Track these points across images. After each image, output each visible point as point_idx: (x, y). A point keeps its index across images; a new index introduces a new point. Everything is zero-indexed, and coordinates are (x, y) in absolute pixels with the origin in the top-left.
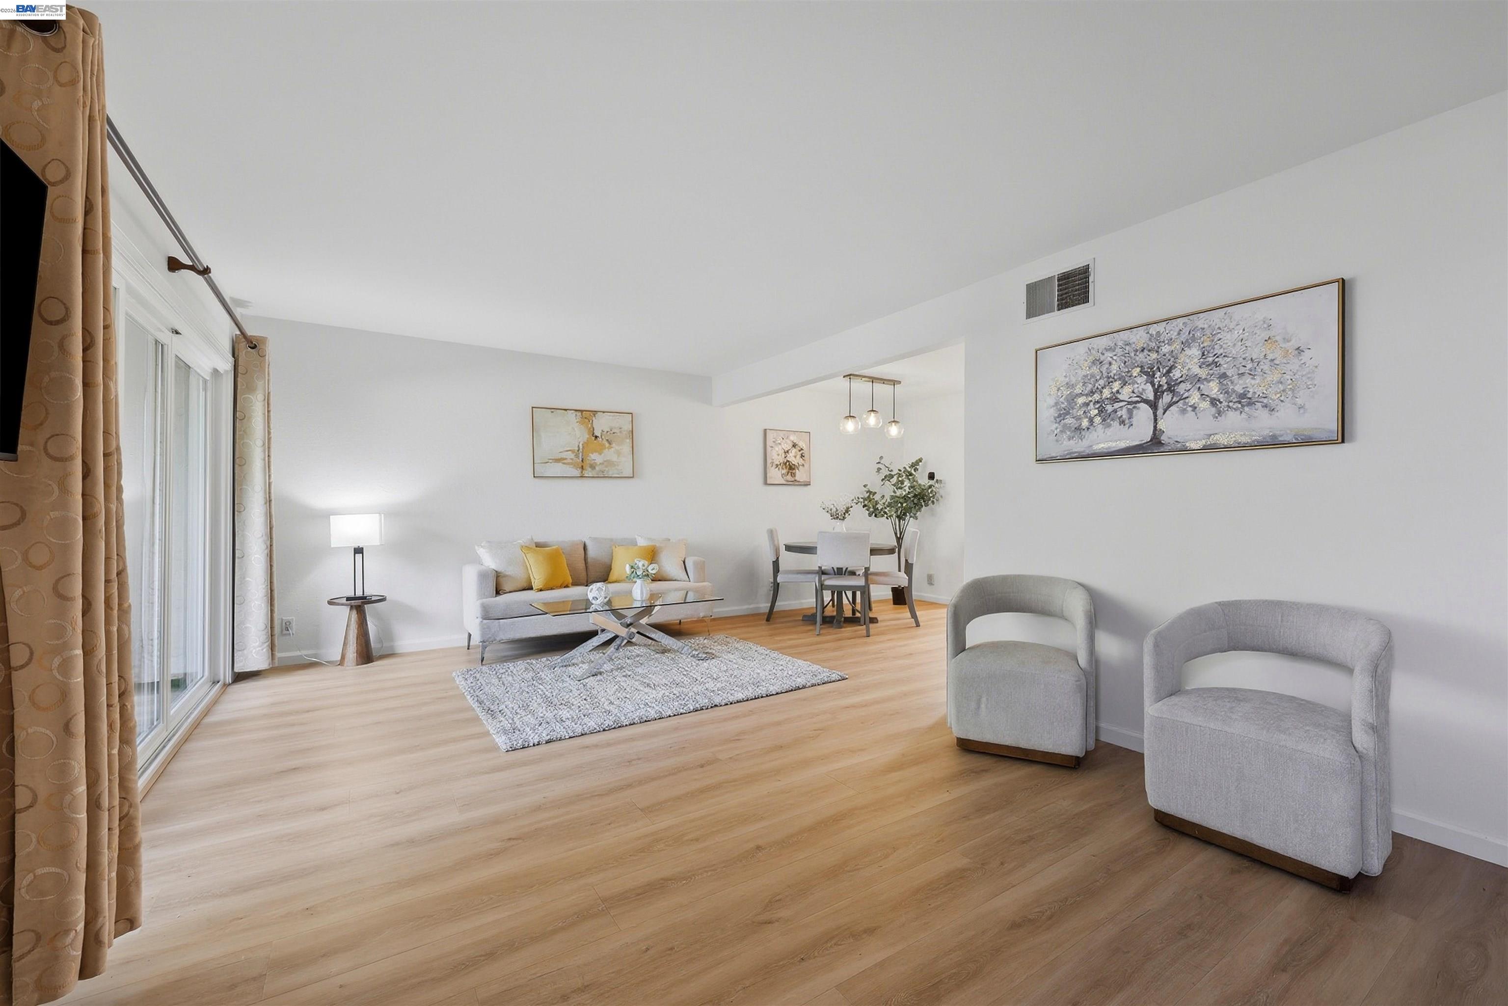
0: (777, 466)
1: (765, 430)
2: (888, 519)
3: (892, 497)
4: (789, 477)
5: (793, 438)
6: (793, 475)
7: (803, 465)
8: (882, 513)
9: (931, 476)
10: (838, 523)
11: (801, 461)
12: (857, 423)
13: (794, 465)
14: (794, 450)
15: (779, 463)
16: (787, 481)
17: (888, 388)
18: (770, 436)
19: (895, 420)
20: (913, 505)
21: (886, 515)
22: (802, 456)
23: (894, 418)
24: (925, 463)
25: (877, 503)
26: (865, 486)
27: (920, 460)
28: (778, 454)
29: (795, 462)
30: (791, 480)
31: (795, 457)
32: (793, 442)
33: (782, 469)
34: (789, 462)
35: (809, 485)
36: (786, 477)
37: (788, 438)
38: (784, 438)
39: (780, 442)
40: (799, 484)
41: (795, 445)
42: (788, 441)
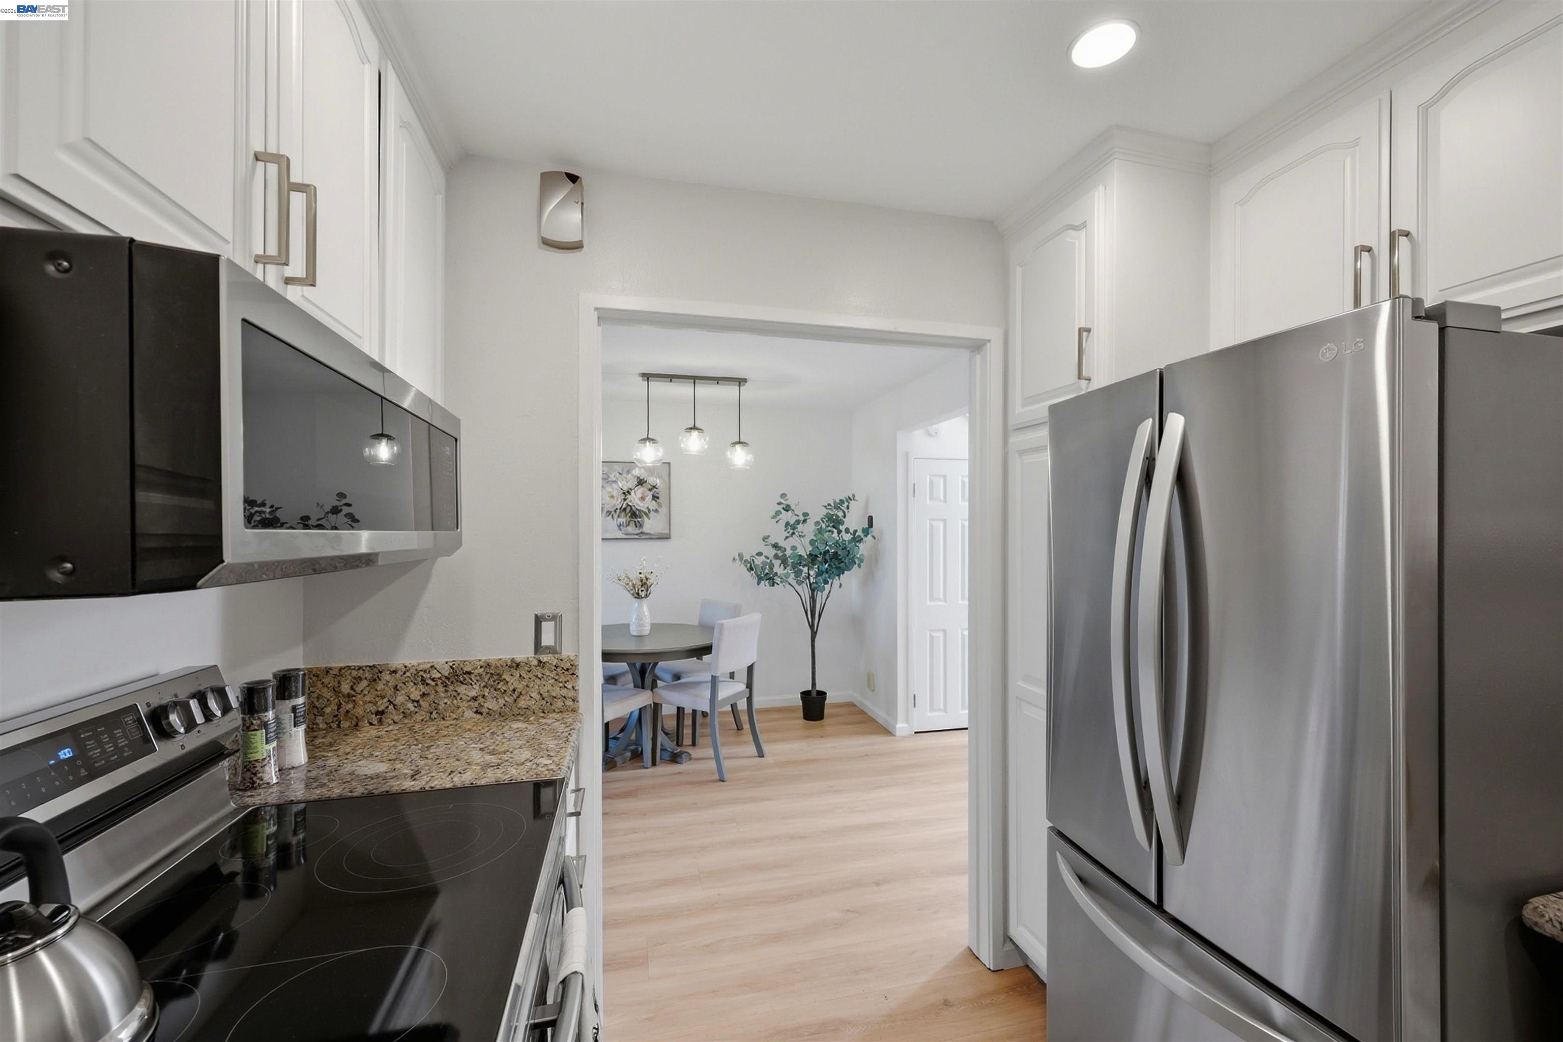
0: (609, 513)
4: (631, 529)
5: (638, 472)
6: (639, 525)
7: (656, 511)
9: (871, 521)
11: (653, 505)
13: (640, 510)
14: (640, 491)
15: (612, 510)
16: (627, 534)
17: (730, 391)
19: (741, 440)
22: (655, 498)
23: (739, 436)
27: (851, 498)
28: (612, 497)
29: (641, 506)
30: (634, 532)
31: (643, 499)
32: (638, 478)
33: (619, 517)
34: (631, 506)
35: (670, 538)
36: (625, 529)
37: (628, 472)
38: (619, 473)
39: (614, 479)
40: (650, 537)
41: (641, 482)
42: (629, 476)
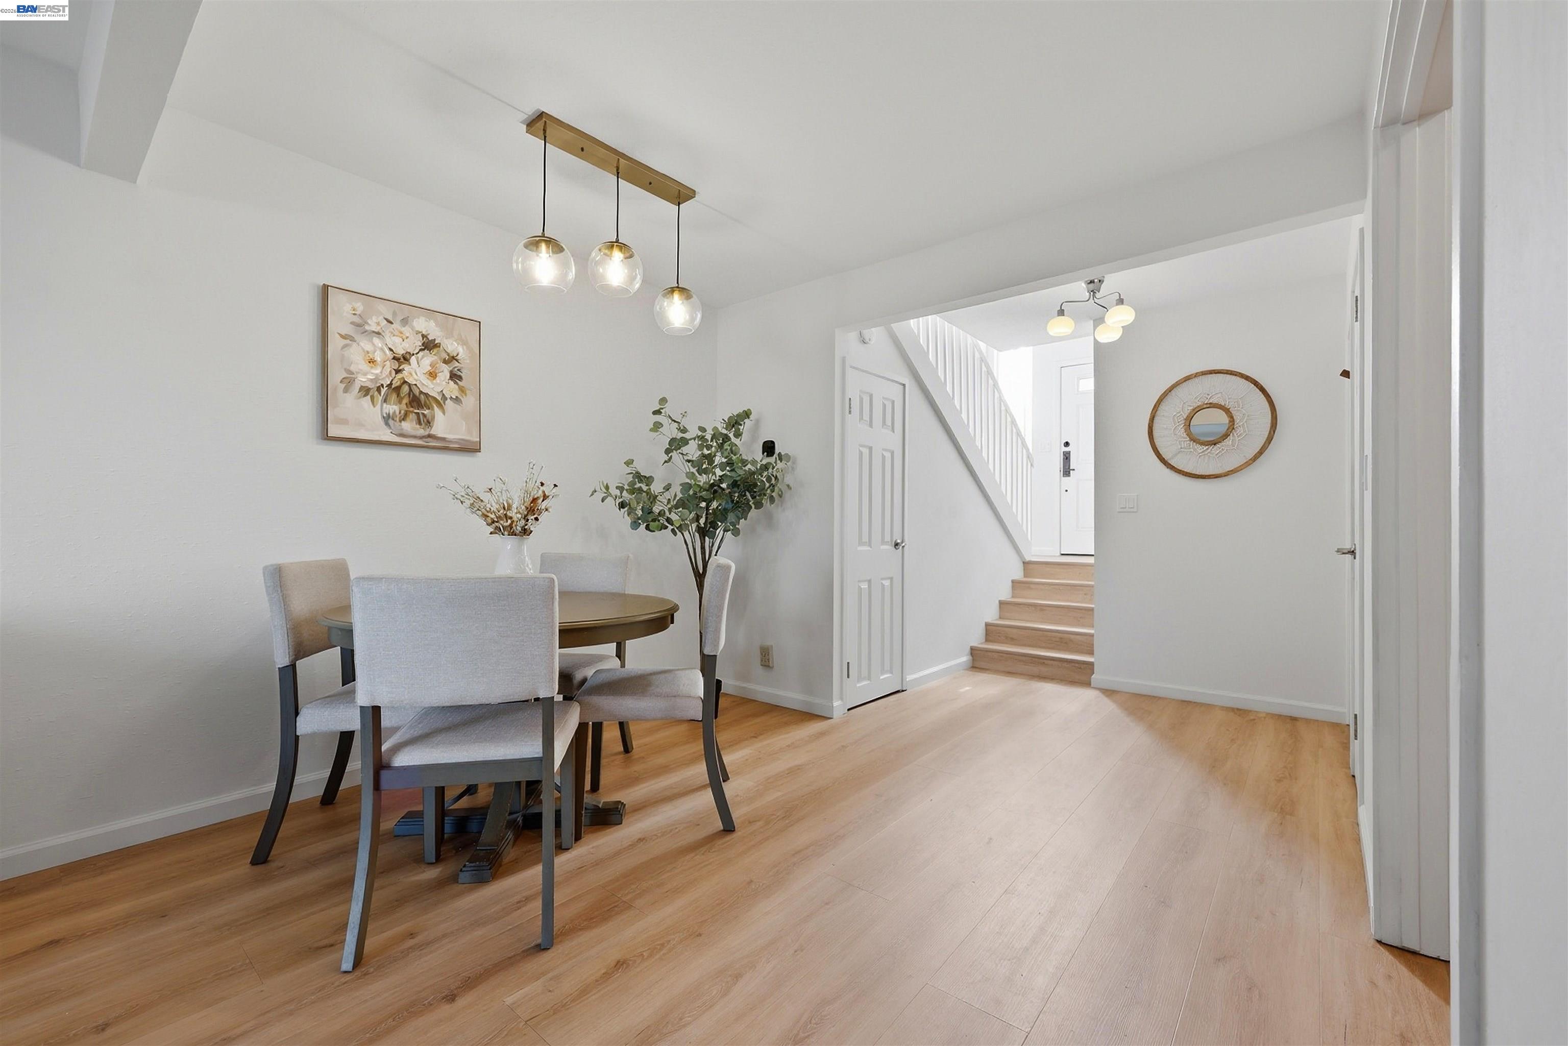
0: (365, 391)
1: (325, 288)
2: (675, 534)
3: (686, 487)
4: (409, 427)
5: (423, 325)
6: (425, 422)
7: (457, 400)
8: (662, 520)
9: (769, 448)
10: (507, 543)
11: (451, 389)
12: (565, 265)
13: (426, 395)
14: (427, 360)
15: (372, 386)
16: (400, 436)
18: (340, 308)
19: (682, 287)
20: (730, 506)
21: (670, 527)
22: (455, 377)
23: (678, 283)
24: (758, 422)
25: (653, 498)
26: (629, 463)
27: (747, 414)
28: (372, 361)
29: (431, 388)
30: (413, 433)
31: (432, 375)
32: (423, 336)
33: (385, 401)
34: (410, 385)
35: (479, 450)
36: (398, 424)
37: (405, 321)
38: (386, 319)
39: (376, 329)
40: (445, 446)
41: (429, 345)
42: (407, 330)
